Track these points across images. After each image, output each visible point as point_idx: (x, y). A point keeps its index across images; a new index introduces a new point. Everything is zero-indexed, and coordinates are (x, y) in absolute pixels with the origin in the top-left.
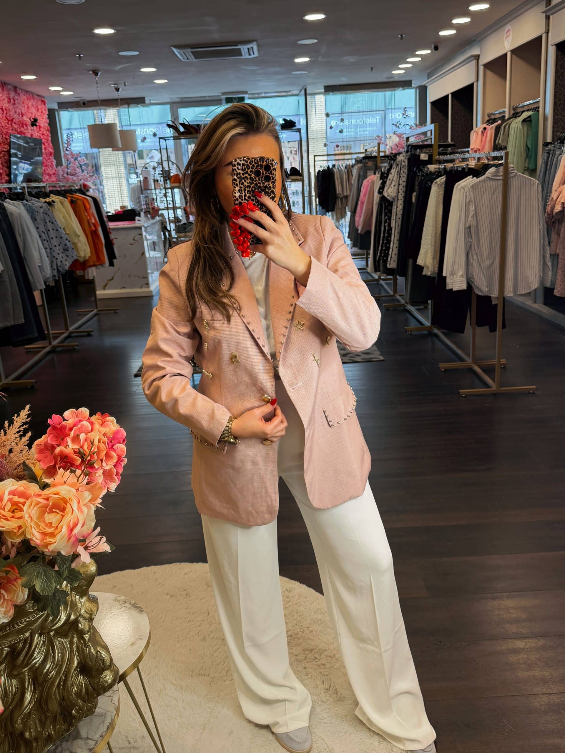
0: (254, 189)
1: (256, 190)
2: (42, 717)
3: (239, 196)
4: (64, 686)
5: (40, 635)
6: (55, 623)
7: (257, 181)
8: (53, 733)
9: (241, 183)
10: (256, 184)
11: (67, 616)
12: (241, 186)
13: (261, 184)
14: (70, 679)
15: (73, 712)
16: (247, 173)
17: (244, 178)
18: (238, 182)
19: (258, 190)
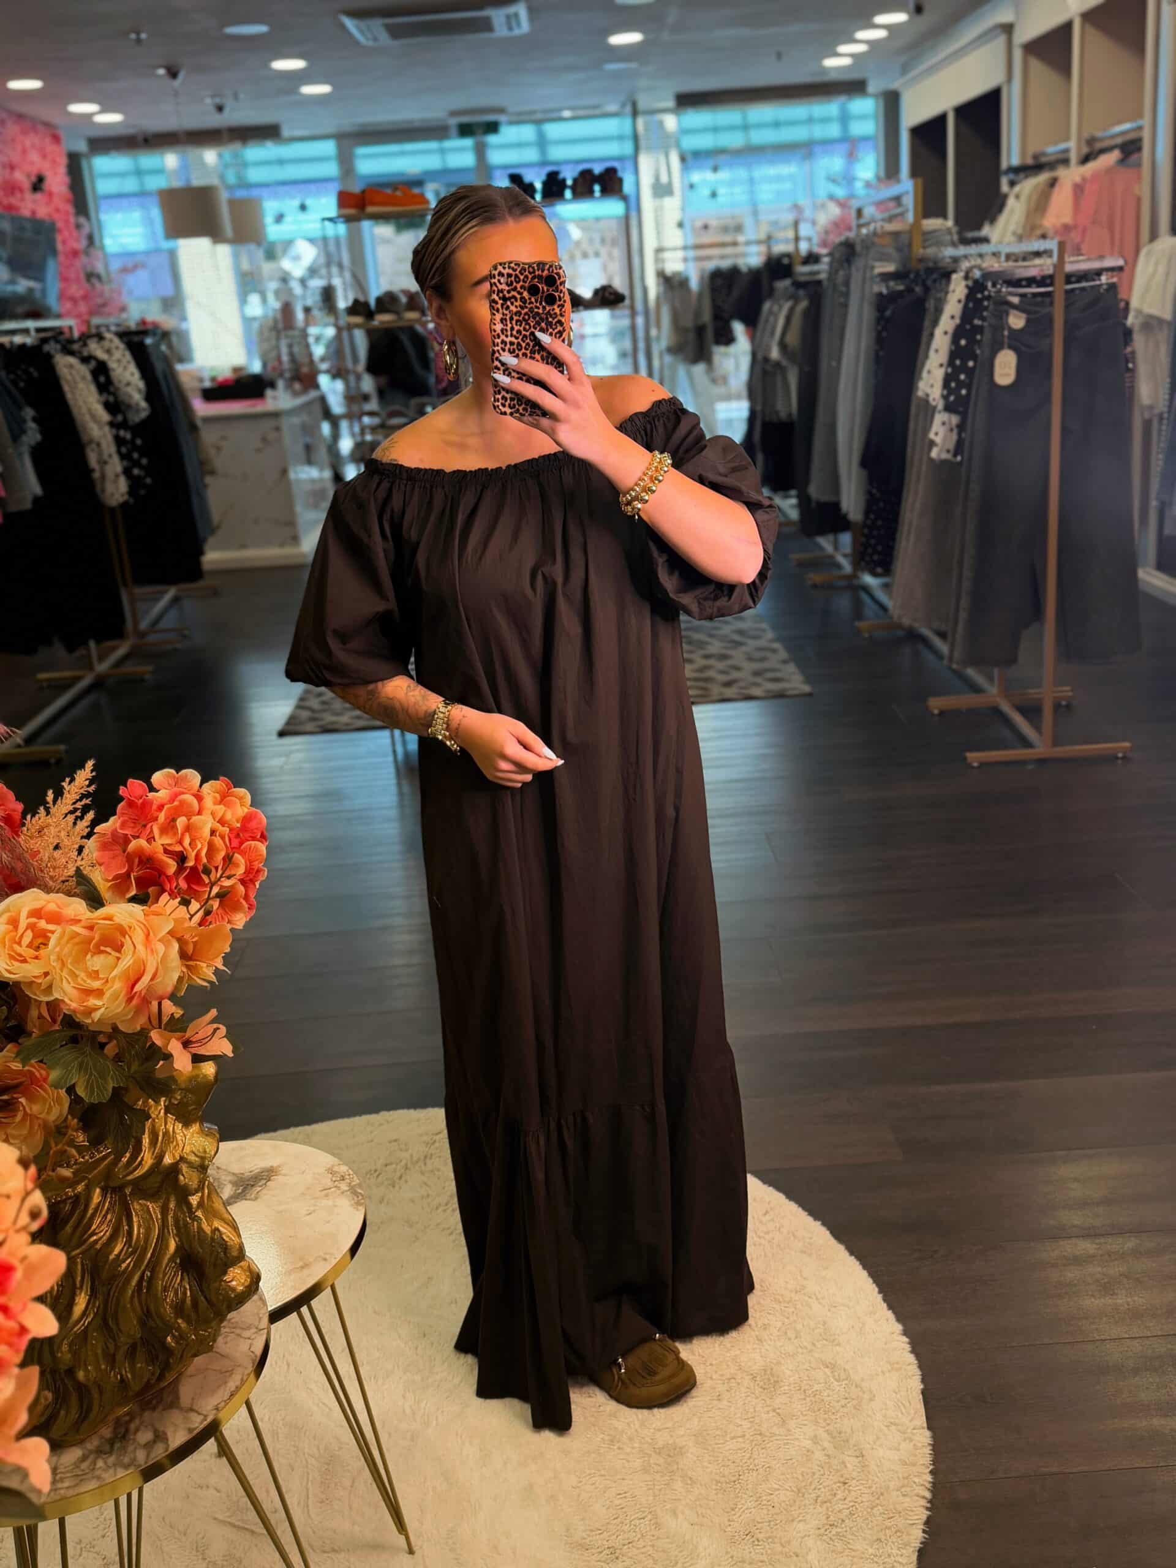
0: (527, 317)
1: (531, 318)
2: (109, 1346)
4: (149, 1288)
5: (104, 1191)
6: (131, 1169)
7: (533, 304)
8: (129, 1376)
10: (531, 309)
11: (156, 1157)
13: (538, 308)
14: (161, 1276)
15: (169, 1339)
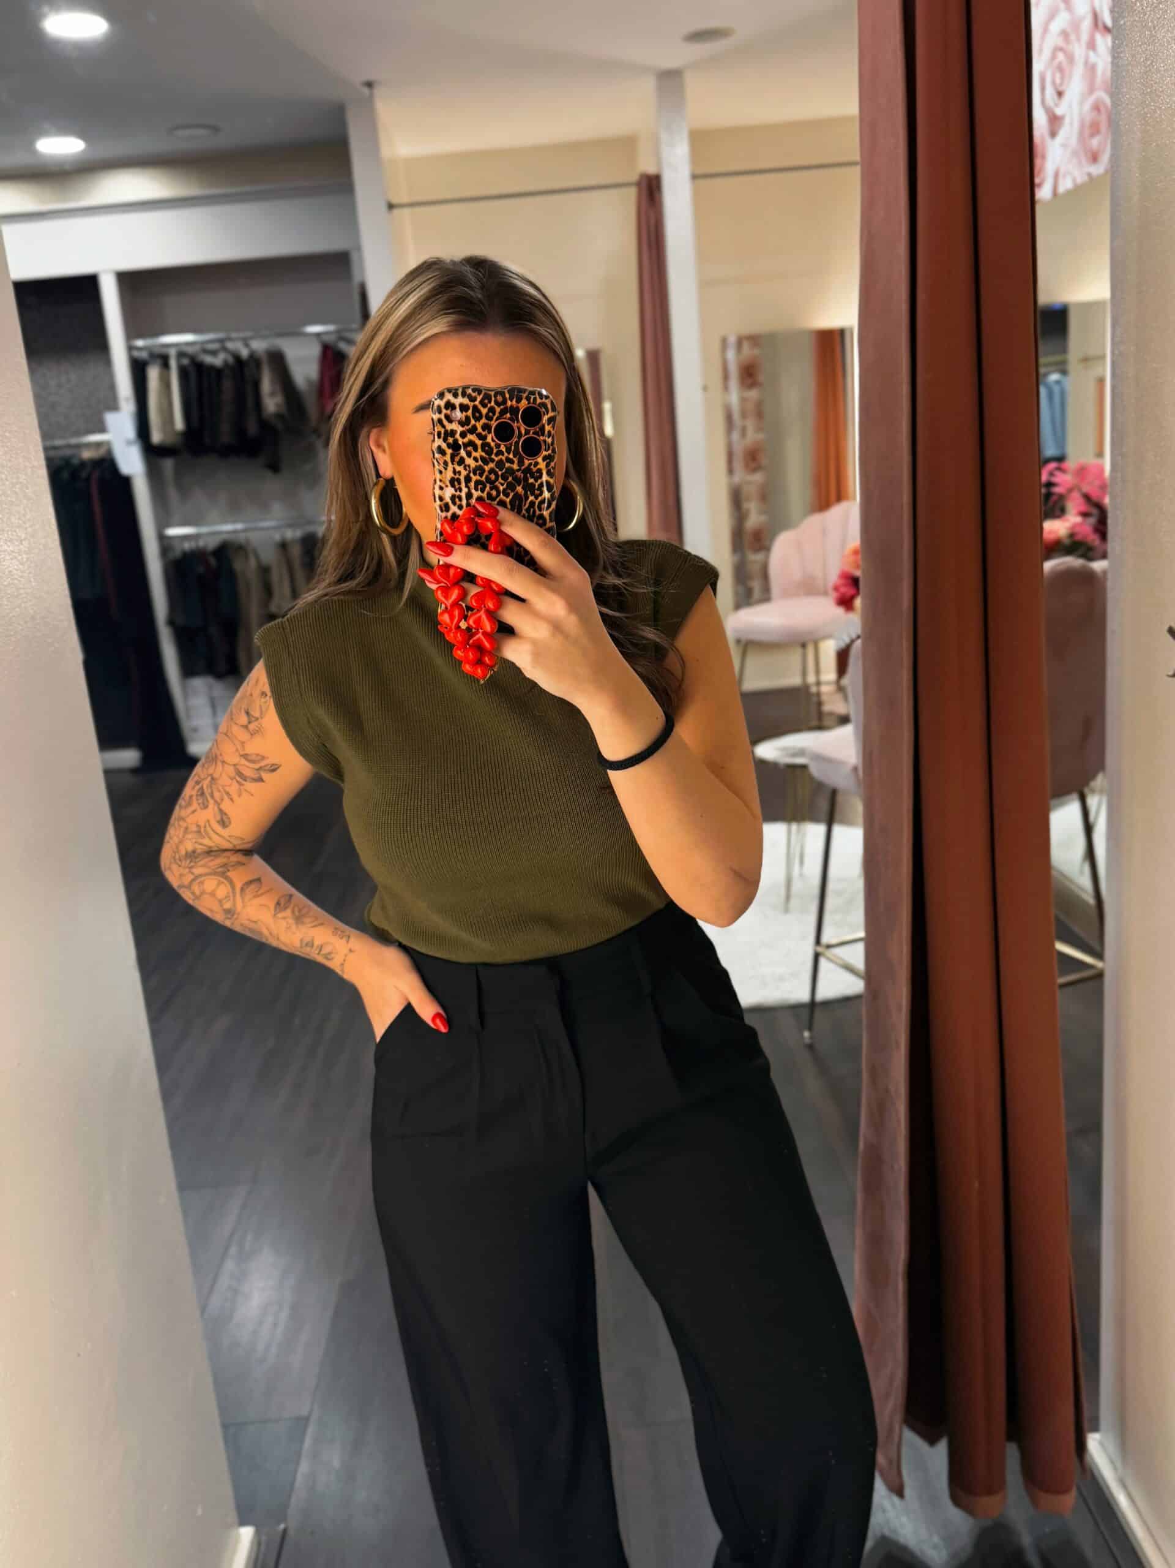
0: (493, 477)
1: (500, 479)
3: (453, 498)
7: (503, 455)
9: (457, 459)
10: (500, 464)
12: (458, 468)
13: (512, 462)
16: (473, 430)
17: (466, 445)
18: (448, 458)
19: (504, 478)
